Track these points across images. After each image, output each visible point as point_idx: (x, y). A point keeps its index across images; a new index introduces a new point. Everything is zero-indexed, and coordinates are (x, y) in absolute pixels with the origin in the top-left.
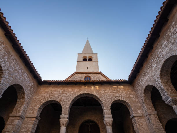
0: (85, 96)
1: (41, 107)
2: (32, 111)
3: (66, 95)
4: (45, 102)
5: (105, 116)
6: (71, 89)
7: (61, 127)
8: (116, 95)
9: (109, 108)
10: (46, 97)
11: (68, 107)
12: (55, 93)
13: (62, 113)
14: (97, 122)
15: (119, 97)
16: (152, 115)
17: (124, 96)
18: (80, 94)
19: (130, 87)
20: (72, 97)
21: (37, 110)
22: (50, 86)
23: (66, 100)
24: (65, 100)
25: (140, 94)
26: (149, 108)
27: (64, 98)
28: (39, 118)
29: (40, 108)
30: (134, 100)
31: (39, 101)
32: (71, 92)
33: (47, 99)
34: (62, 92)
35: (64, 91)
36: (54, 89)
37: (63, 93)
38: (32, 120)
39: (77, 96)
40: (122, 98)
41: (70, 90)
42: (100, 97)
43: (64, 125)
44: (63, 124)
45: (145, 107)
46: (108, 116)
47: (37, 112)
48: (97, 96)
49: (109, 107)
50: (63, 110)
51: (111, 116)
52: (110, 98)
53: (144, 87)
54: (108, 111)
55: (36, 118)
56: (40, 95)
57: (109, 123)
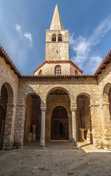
0: (57, 89)
3: (43, 88)
6: (46, 83)
7: (42, 112)
8: (82, 89)
9: (75, 99)
10: (27, 90)
11: (45, 98)
14: (65, 107)
15: (84, 90)
16: (105, 106)
17: (88, 89)
18: (53, 87)
20: (47, 90)
24: (42, 93)
25: (101, 88)
26: (105, 101)
27: (41, 91)
29: (25, 99)
30: (96, 93)
31: (22, 93)
32: (46, 86)
33: (29, 92)
34: (39, 85)
35: (41, 84)
36: (32, 83)
37: (40, 87)
39: (51, 89)
40: (86, 91)
42: (69, 90)
44: (43, 110)
45: (102, 100)
46: (74, 105)
48: (67, 89)
51: (76, 105)
52: (77, 91)
53: (105, 84)
54: (74, 101)
56: (22, 89)
57: (74, 110)
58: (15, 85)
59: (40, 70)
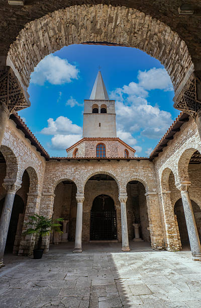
0: (100, 174)
3: (79, 173)
4: (58, 180)
5: (120, 194)
7: (78, 203)
8: (134, 174)
9: (125, 187)
10: (58, 175)
11: (83, 186)
12: (67, 171)
13: (77, 191)
14: (111, 196)
15: (137, 175)
16: (165, 194)
17: (142, 174)
19: (151, 165)
20: (85, 176)
23: (80, 179)
24: (78, 179)
26: (164, 188)
27: (77, 176)
28: (54, 195)
31: (51, 179)
32: (84, 169)
33: (60, 178)
34: (74, 169)
35: (76, 168)
36: (64, 167)
37: (75, 171)
40: (139, 177)
41: (84, 168)
42: (116, 176)
44: (80, 201)
46: (123, 194)
48: (113, 174)
50: (78, 189)
51: (126, 194)
52: (127, 177)
54: (124, 189)
56: (51, 174)
58: (40, 170)
59: (75, 148)
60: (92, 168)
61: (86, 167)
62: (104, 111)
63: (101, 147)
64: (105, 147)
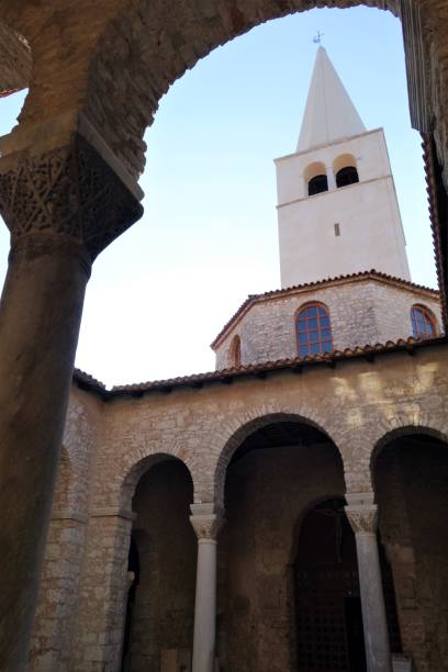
1: (129, 481)
2: (103, 498)
3: (201, 429)
4: (136, 462)
6: (215, 405)
7: (200, 541)
8: (397, 407)
9: (364, 465)
10: (135, 445)
11: (211, 473)
12: (163, 425)
13: (195, 495)
15: (411, 414)
17: (431, 406)
18: (248, 419)
20: (220, 436)
21: (116, 491)
22: (140, 402)
23: (203, 450)
24: (198, 451)
27: (193, 442)
28: (133, 515)
29: (125, 485)
32: (215, 415)
33: (141, 452)
34: (185, 419)
35: (191, 413)
36: (155, 413)
38: (109, 525)
39: (240, 430)
40: (421, 417)
41: (212, 407)
42: (328, 424)
43: (208, 534)
44: (204, 532)
46: (358, 497)
47: (118, 498)
48: (317, 420)
49: (362, 461)
50: (197, 486)
51: (372, 495)
52: (370, 423)
54: (361, 476)
55: (118, 516)
56: (116, 442)
57: (362, 521)
59: (233, 335)
60: (242, 404)
61: (219, 406)
62: (348, 176)
63: (312, 317)
64: (325, 317)
